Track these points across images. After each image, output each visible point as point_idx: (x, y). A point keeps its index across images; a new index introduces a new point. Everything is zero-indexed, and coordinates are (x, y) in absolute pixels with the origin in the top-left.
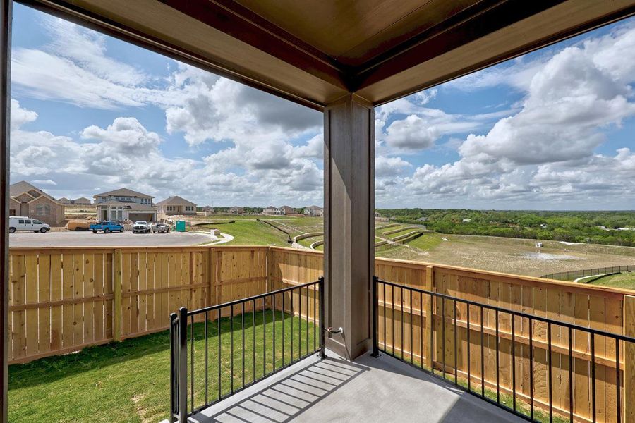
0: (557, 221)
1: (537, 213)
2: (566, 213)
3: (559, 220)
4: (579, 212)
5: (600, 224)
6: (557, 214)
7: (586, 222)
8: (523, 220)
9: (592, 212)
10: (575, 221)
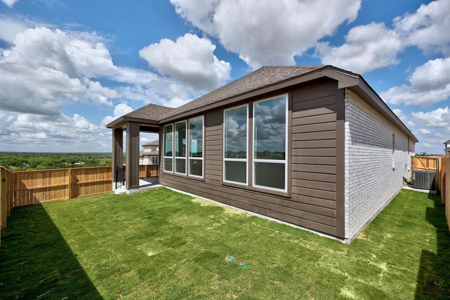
0: (36, 159)
1: (17, 154)
2: (41, 154)
3: (37, 159)
4: (50, 154)
5: (64, 161)
6: (34, 154)
7: (56, 160)
8: (7, 160)
9: (58, 153)
10: (48, 160)
